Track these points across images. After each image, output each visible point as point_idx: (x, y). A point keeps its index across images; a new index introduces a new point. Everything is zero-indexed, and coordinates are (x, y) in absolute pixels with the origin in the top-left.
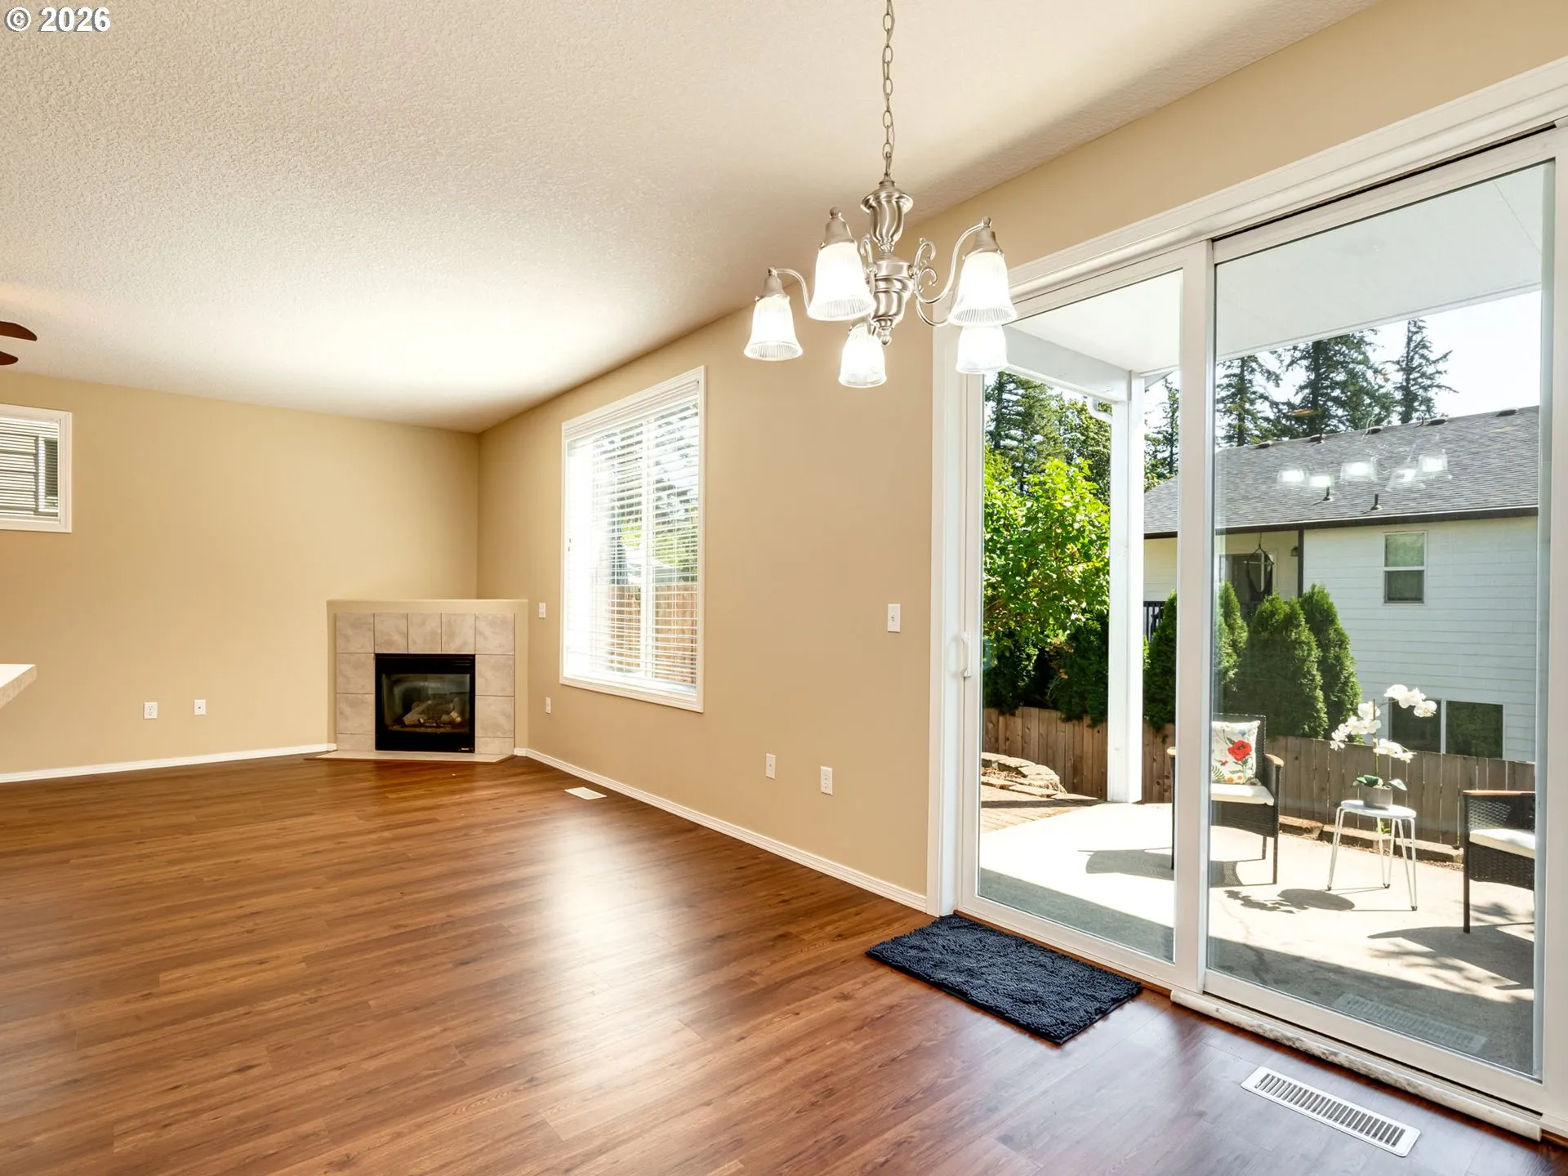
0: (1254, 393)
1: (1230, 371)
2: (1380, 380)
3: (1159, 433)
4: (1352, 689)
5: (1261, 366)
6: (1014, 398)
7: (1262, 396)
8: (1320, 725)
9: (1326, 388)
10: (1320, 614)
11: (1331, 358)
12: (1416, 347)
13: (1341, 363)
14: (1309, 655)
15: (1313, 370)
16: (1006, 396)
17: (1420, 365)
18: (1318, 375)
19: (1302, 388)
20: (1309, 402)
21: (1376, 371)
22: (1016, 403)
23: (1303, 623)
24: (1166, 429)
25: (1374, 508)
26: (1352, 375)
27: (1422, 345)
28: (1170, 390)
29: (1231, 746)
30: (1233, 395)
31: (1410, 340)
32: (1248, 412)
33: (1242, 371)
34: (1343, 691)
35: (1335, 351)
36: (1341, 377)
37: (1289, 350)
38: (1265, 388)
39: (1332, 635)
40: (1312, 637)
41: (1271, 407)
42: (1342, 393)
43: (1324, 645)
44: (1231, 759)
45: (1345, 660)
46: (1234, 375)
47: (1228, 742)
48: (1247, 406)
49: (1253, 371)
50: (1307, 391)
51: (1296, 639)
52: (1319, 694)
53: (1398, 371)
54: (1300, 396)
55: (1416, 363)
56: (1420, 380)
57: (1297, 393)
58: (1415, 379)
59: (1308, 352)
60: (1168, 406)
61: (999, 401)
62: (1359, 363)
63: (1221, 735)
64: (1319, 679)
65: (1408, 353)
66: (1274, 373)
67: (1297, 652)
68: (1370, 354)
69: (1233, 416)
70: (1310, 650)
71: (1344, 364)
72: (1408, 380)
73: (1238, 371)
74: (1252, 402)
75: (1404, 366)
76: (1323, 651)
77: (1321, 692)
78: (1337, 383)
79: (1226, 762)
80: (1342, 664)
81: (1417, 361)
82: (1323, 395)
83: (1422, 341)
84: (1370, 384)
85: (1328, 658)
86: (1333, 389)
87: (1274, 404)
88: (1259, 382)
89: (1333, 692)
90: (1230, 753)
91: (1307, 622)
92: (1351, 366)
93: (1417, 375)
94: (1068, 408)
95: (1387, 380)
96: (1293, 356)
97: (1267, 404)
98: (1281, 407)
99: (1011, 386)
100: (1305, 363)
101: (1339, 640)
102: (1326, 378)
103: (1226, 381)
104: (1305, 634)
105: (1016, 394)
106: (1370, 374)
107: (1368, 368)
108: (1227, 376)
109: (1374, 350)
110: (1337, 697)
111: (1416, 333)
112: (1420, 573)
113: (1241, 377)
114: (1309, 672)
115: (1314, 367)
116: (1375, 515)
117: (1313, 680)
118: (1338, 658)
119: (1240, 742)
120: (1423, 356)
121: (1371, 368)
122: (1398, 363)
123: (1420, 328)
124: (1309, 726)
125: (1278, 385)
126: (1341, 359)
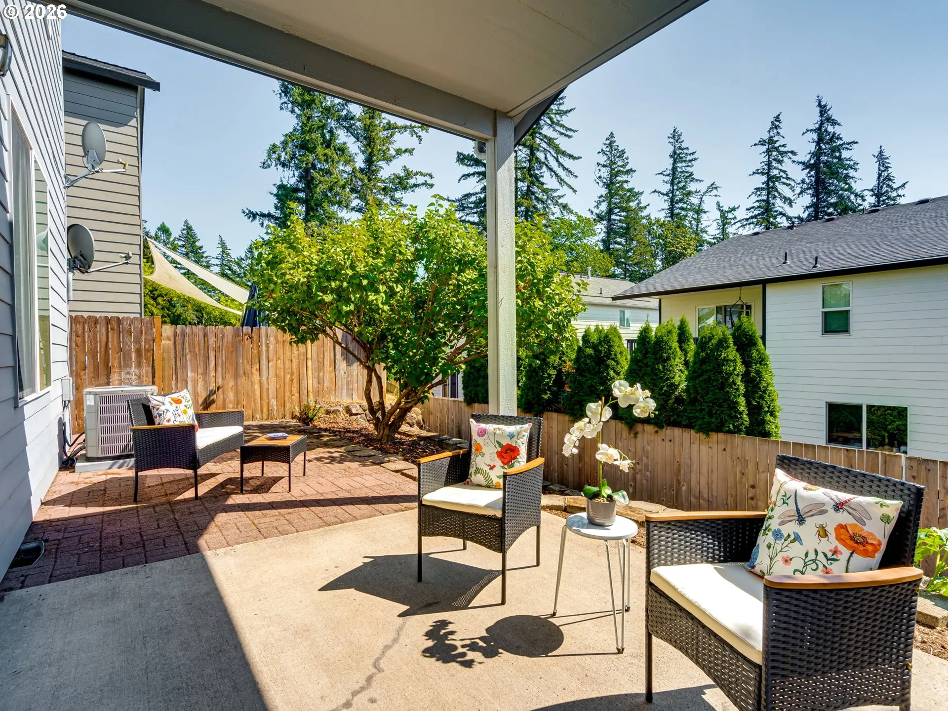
0: (776, 211)
1: (760, 198)
2: (859, 201)
3: (714, 239)
4: (769, 396)
5: (780, 194)
6: (618, 218)
7: (781, 213)
8: (742, 423)
9: (824, 207)
10: (746, 338)
11: (826, 188)
12: (884, 180)
13: (833, 191)
14: (735, 369)
15: (815, 196)
16: (613, 217)
17: (887, 191)
18: (818, 199)
19: (808, 207)
20: (812, 217)
21: (856, 195)
22: (620, 221)
23: (732, 345)
24: (718, 236)
25: (815, 267)
26: (841, 197)
27: (889, 178)
28: (721, 211)
29: (499, 449)
30: (763, 213)
31: (880, 175)
32: (772, 223)
33: (768, 198)
34: (762, 398)
35: (830, 183)
36: (833, 200)
37: (799, 184)
38: (783, 208)
39: (755, 354)
40: (738, 356)
41: (787, 220)
42: (835, 210)
43: (747, 363)
44: (498, 462)
45: (764, 374)
46: (763, 200)
47: (497, 445)
48: (771, 220)
49: (775, 197)
50: (811, 209)
51: (725, 357)
52: (742, 400)
53: (872, 196)
54: (807, 213)
55: (884, 190)
56: (887, 201)
57: (805, 211)
58: (884, 201)
59: (812, 185)
60: (720, 222)
61: (609, 220)
62: (846, 190)
63: (492, 438)
64: (742, 389)
65: (879, 184)
66: (789, 198)
67: (724, 368)
68: (853, 184)
69: (762, 227)
70: (735, 366)
71: (835, 192)
72: (879, 201)
73: (765, 198)
74: (775, 218)
75: (876, 192)
76: (746, 366)
77: (744, 399)
78: (832, 204)
79: (494, 466)
80: (761, 377)
81: (885, 189)
82: (821, 212)
83: (888, 175)
84: (853, 203)
85: (750, 372)
86: (828, 208)
87: (789, 218)
88: (779, 204)
89: (754, 399)
90: (498, 456)
91: (735, 345)
92: (840, 192)
93: (884, 198)
94: (654, 224)
95: (864, 200)
96: (802, 188)
97: (784, 218)
98: (794, 220)
99: (617, 211)
100: (810, 191)
101: (760, 358)
102: (824, 201)
103: (757, 204)
104: (732, 353)
105: (620, 216)
106: (852, 197)
107: (851, 193)
108: (757, 201)
109: (856, 182)
110: (757, 402)
111: (884, 171)
112: (847, 312)
113: (767, 201)
114: (734, 383)
115: (816, 195)
116: (815, 271)
117: (737, 389)
118: (758, 373)
119: (508, 445)
120: (888, 186)
121: (853, 193)
122: (872, 190)
123: (887, 167)
124: (733, 425)
125: (791, 206)
126: (833, 188)
